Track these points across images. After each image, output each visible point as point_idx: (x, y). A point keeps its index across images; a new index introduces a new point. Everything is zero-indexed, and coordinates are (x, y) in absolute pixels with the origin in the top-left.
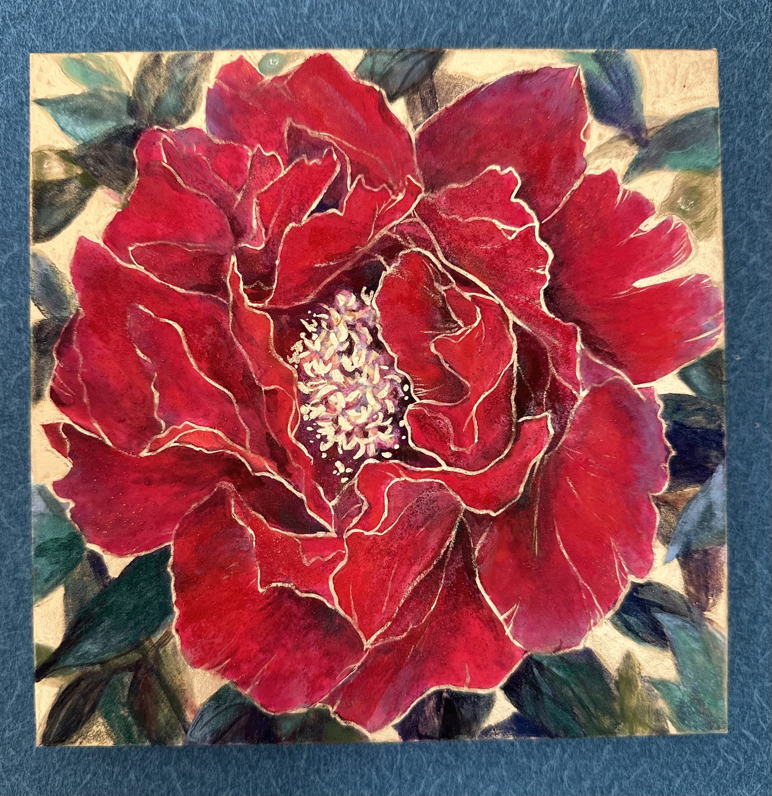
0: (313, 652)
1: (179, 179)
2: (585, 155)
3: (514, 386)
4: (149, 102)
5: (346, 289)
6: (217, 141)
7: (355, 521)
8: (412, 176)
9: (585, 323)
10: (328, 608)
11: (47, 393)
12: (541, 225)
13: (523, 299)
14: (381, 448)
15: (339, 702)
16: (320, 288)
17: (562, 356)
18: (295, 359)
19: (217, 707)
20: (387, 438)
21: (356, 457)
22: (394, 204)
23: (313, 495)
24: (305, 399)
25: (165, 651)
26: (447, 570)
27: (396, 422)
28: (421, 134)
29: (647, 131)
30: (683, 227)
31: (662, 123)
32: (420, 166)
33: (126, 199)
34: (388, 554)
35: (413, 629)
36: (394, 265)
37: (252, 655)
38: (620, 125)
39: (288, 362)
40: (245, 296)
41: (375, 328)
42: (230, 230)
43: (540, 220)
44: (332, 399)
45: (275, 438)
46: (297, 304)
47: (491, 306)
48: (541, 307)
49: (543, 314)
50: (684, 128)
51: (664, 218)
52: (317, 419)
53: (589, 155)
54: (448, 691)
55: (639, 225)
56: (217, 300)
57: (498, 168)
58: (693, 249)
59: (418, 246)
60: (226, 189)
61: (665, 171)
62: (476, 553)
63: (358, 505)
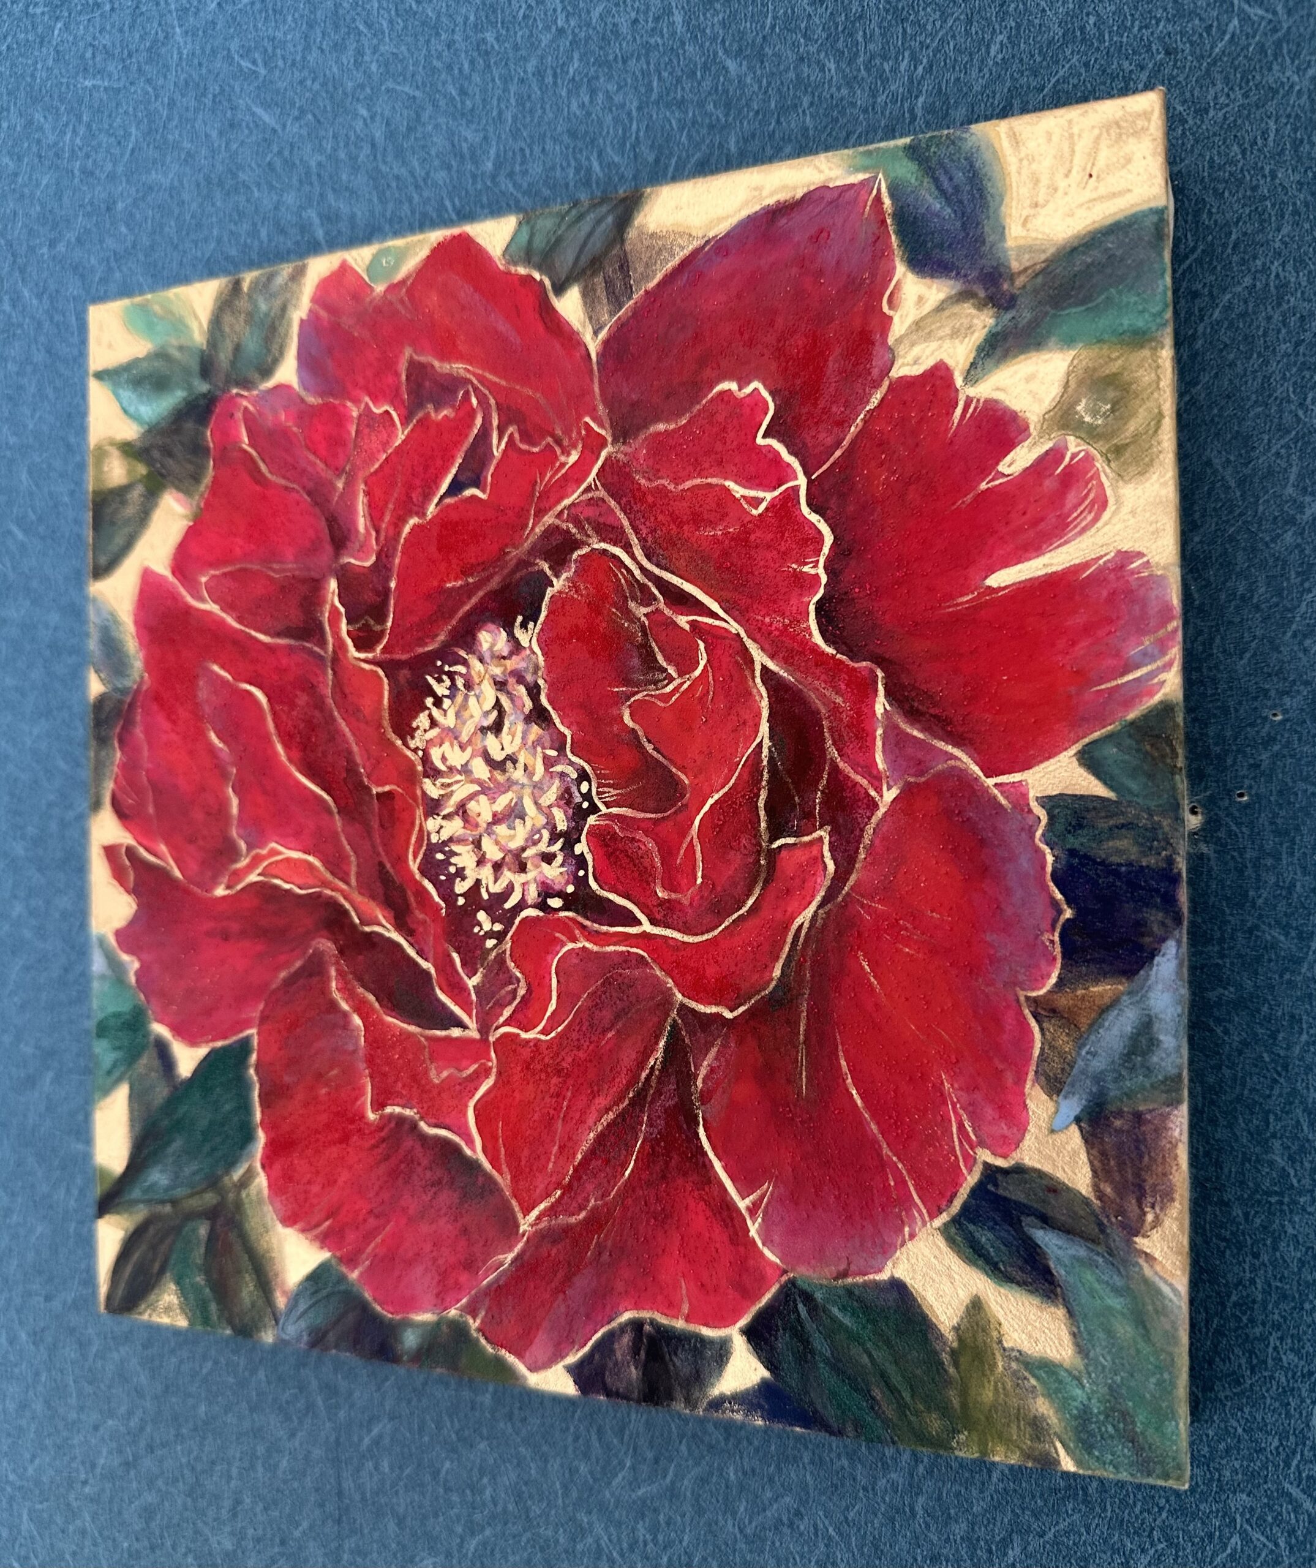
0: (446, 1226)
1: (263, 468)
2: (891, 341)
3: (764, 783)
4: (224, 357)
5: (493, 622)
6: (312, 400)
7: (507, 1012)
8: (594, 419)
9: (890, 662)
10: (467, 1156)
11: (107, 800)
12: (810, 483)
13: (779, 622)
14: (547, 891)
15: (482, 1313)
16: (454, 622)
17: (849, 726)
18: (419, 741)
19: (316, 1292)
20: (554, 872)
21: (508, 905)
22: (563, 471)
23: (445, 966)
24: (433, 807)
25: (248, 1195)
26: (651, 1109)
27: (568, 847)
28: (606, 343)
29: (1012, 277)
30: (1088, 459)
31: (1043, 257)
32: (605, 401)
33: (198, 506)
34: (559, 1072)
35: (595, 1208)
36: (564, 576)
37: (361, 1218)
38: (958, 274)
39: (408, 747)
40: (349, 642)
41: (537, 686)
42: (328, 538)
43: (807, 473)
44: (472, 806)
45: (391, 871)
46: (420, 650)
47: (724, 638)
48: (811, 634)
49: (815, 649)
50: (1089, 260)
51: (1049, 445)
52: (451, 840)
53: (899, 341)
54: (652, 1322)
55: (997, 464)
56: (311, 652)
57: (733, 386)
58: (1111, 501)
59: (603, 540)
60: (323, 474)
61: (1050, 351)
62: (699, 1083)
63: (511, 987)
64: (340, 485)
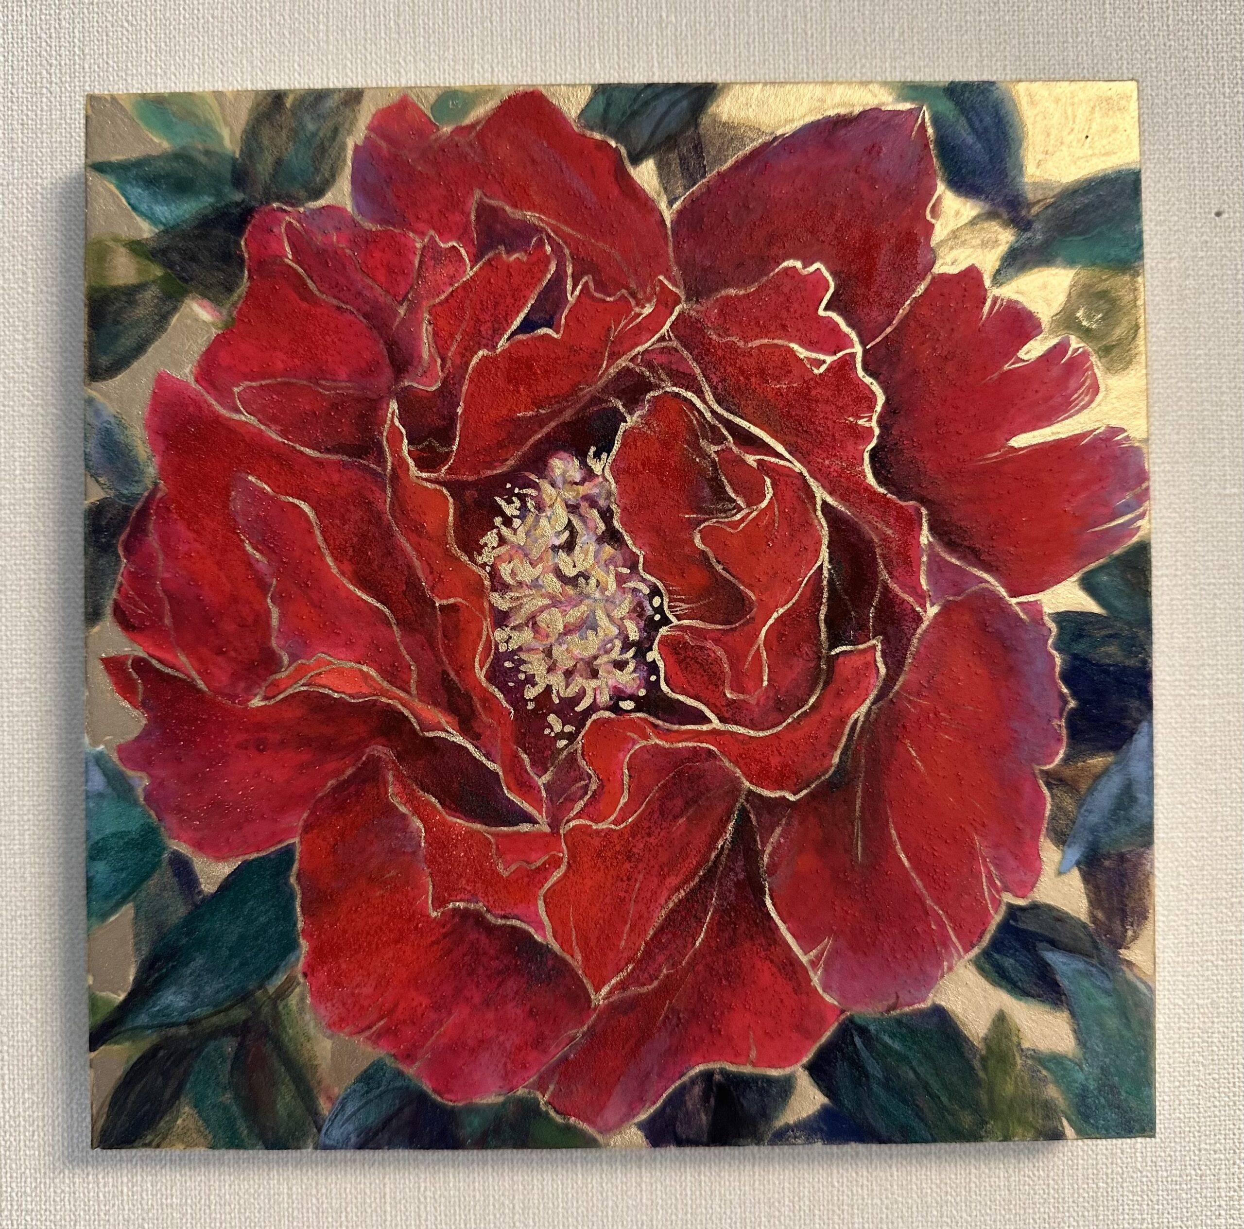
0: (514, 1010)
1: (311, 284)
2: (933, 244)
3: (824, 600)
4: (264, 168)
5: (565, 451)
6: (368, 225)
7: (578, 807)
8: (669, 278)
9: (934, 503)
10: (536, 942)
11: (108, 610)
12: (865, 352)
13: (837, 465)
14: (618, 695)
15: (552, 1087)
16: (525, 448)
17: (898, 553)
18: (486, 557)
19: (367, 1092)
20: (628, 678)
21: (578, 709)
22: (638, 320)
23: (513, 766)
24: (501, 619)
25: (286, 1006)
26: (721, 884)
27: (641, 655)
28: (681, 213)
29: (1030, 205)
30: (1085, 355)
31: (1051, 194)
32: (678, 263)
33: (230, 314)
34: (629, 859)
35: (667, 976)
36: (638, 413)
37: (419, 1012)
38: (986, 197)
39: (476, 563)
40: (410, 461)
41: (610, 510)
42: (387, 362)
43: (863, 343)
44: (542, 619)
45: (456, 679)
46: (489, 473)
47: (788, 476)
48: (865, 476)
49: (868, 489)
50: (1086, 201)
51: (1056, 341)
52: (520, 649)
53: (941, 244)
54: (723, 1072)
55: (1017, 351)
56: (366, 468)
57: (798, 264)
58: (1102, 388)
59: (675, 385)
60: (381, 299)
61: (1058, 267)
62: (766, 859)
63: (583, 783)
64: (402, 311)
